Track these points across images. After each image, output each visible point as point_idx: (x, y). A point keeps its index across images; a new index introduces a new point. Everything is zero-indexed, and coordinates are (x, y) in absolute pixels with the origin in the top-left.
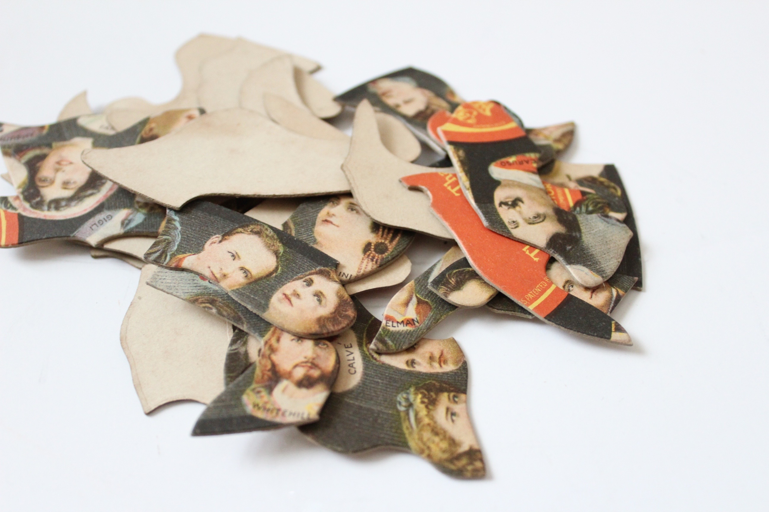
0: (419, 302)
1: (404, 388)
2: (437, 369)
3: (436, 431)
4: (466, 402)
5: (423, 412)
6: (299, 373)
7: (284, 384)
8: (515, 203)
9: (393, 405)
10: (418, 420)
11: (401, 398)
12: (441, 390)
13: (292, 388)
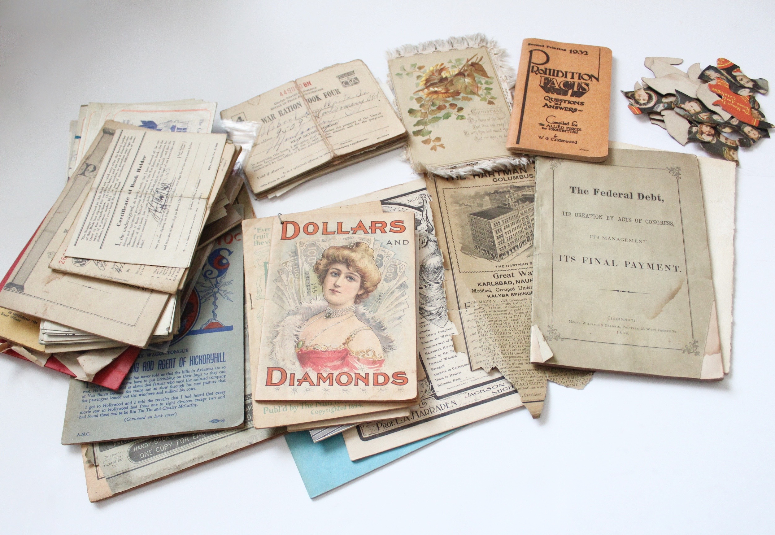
0: (708, 117)
1: (725, 146)
2: (731, 145)
3: (730, 155)
4: (737, 155)
5: (728, 151)
6: (707, 133)
7: (704, 134)
8: (742, 80)
9: (722, 148)
10: (727, 152)
11: (723, 148)
12: (732, 149)
13: (706, 135)
